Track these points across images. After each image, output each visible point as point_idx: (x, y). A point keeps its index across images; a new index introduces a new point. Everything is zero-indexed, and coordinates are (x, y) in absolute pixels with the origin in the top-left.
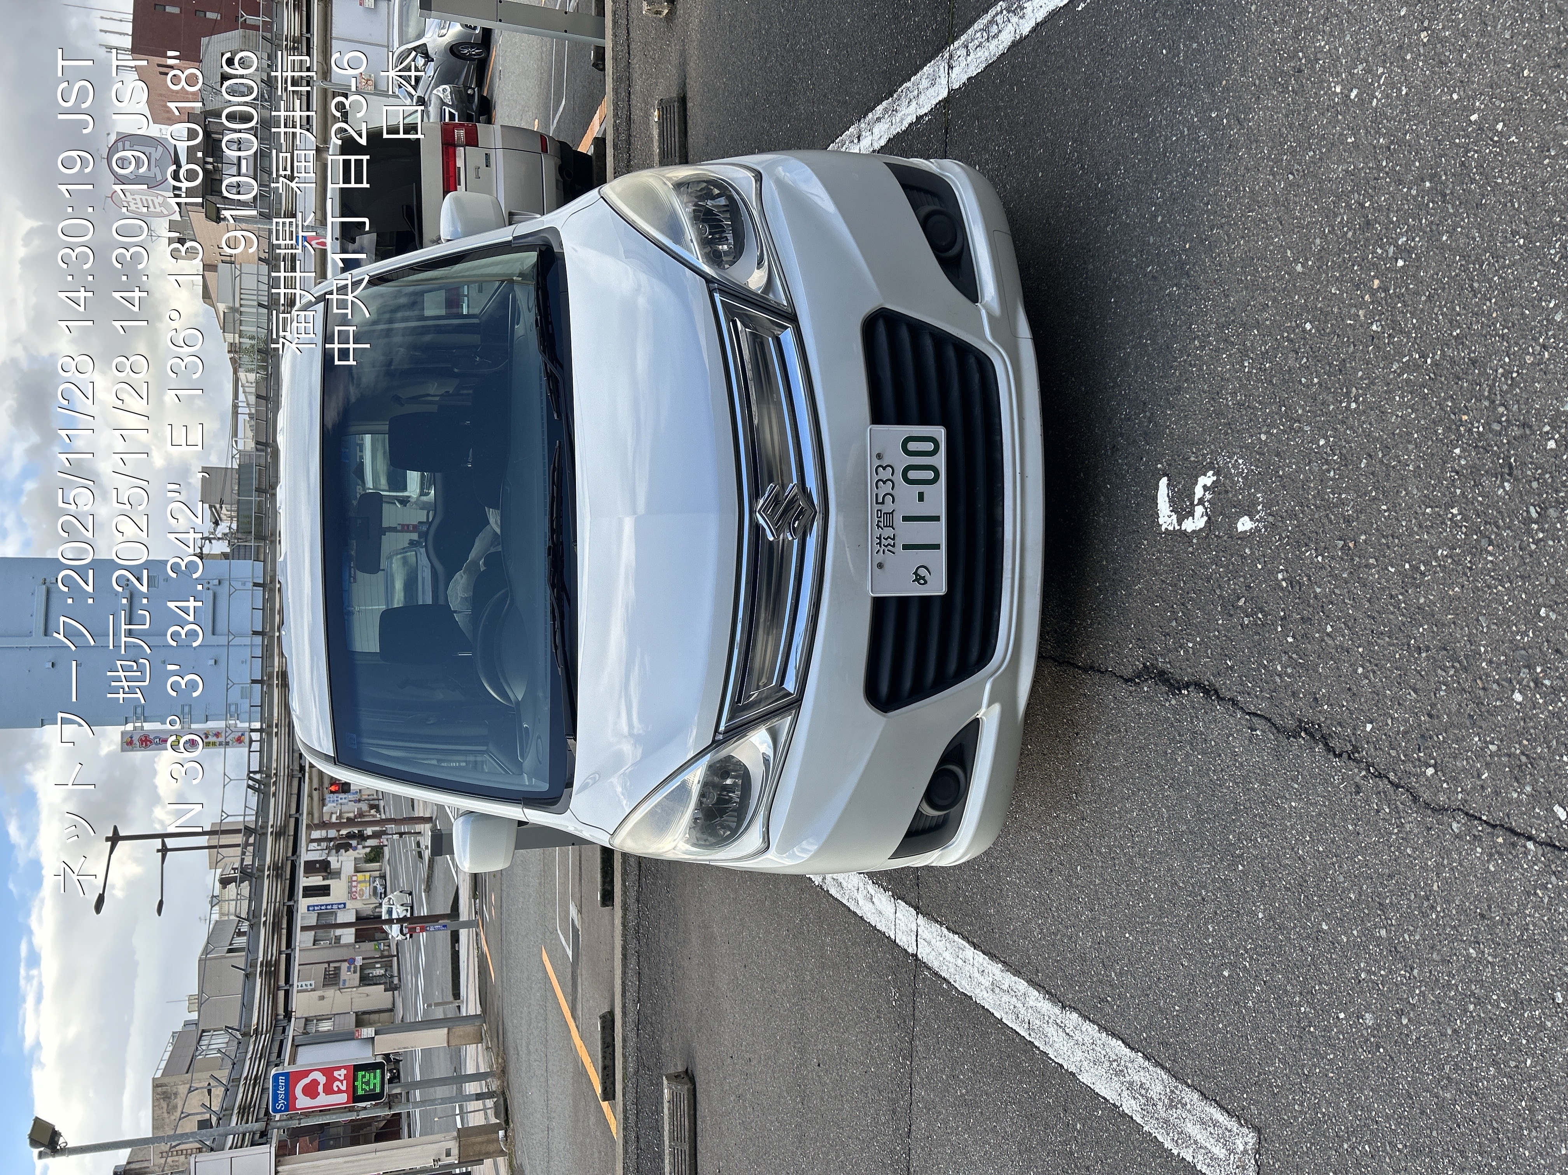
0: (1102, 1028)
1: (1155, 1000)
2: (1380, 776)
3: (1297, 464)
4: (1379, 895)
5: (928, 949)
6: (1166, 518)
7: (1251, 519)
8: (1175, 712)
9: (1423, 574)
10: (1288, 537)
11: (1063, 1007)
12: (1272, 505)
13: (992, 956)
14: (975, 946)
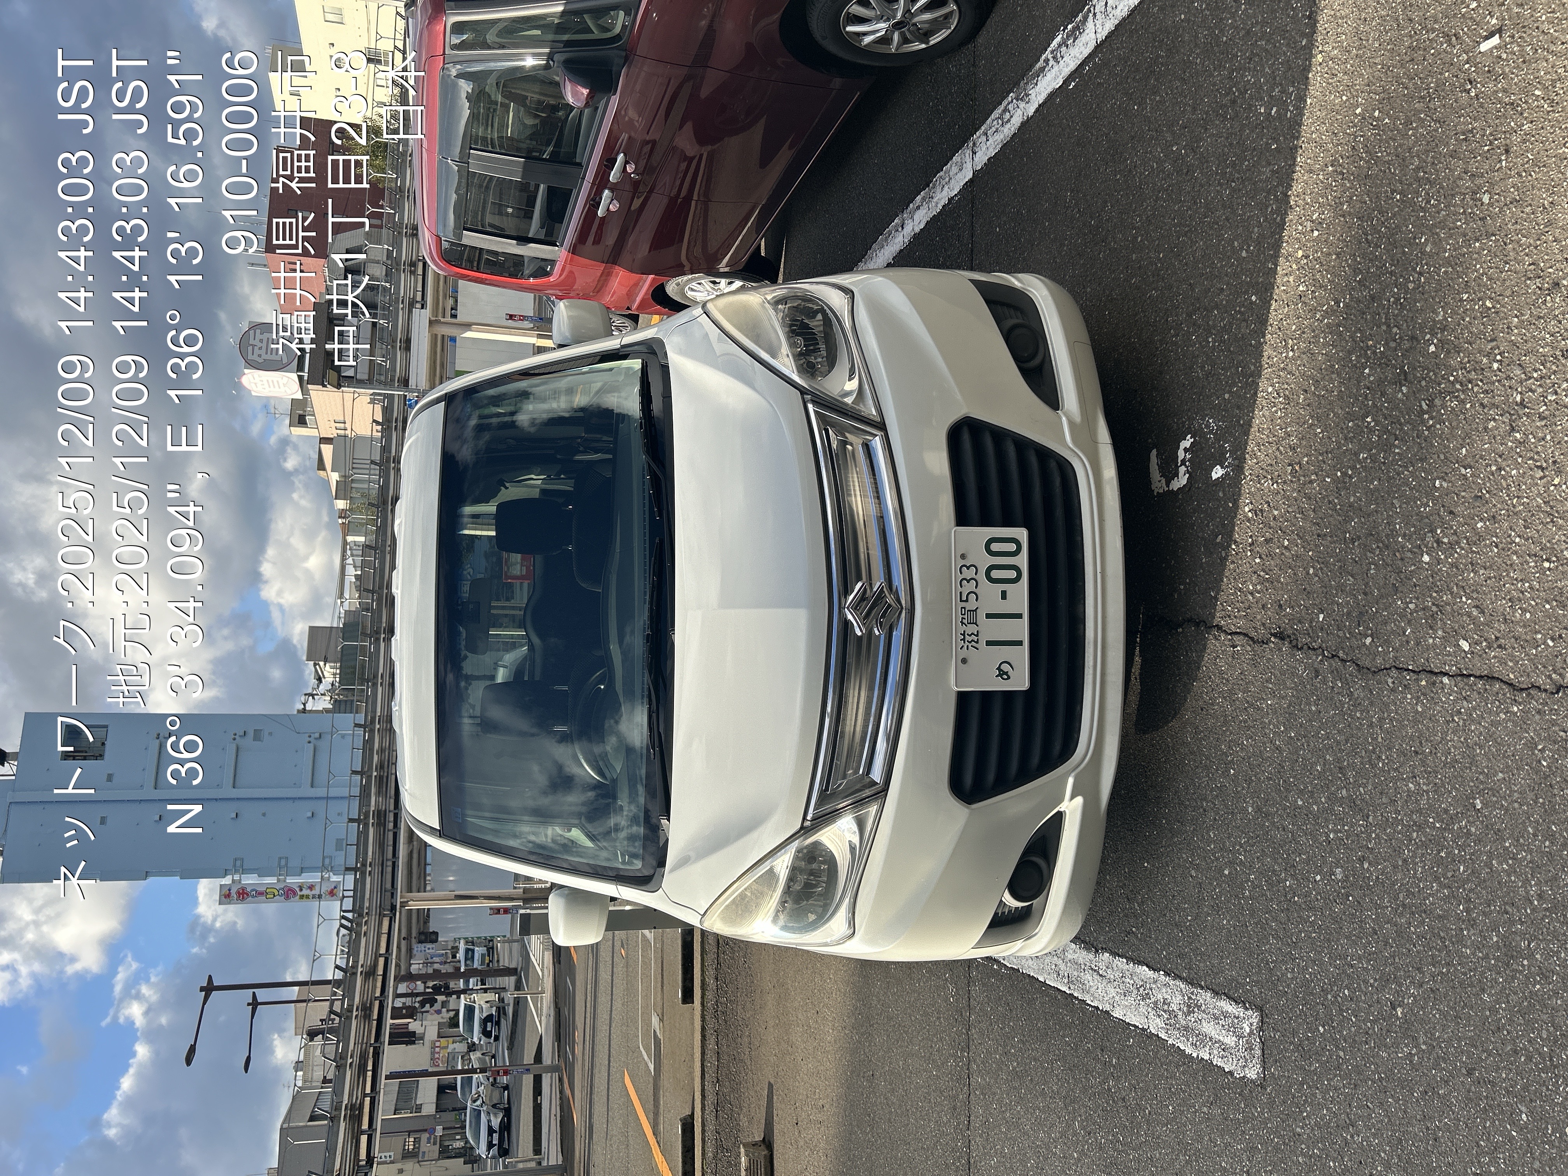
0: (1130, 959)
1: (1171, 917)
2: (1333, 656)
4: (1339, 761)
6: (1158, 483)
7: (1222, 467)
9: (1351, 477)
10: (1250, 474)
11: (1097, 951)
12: (1237, 450)
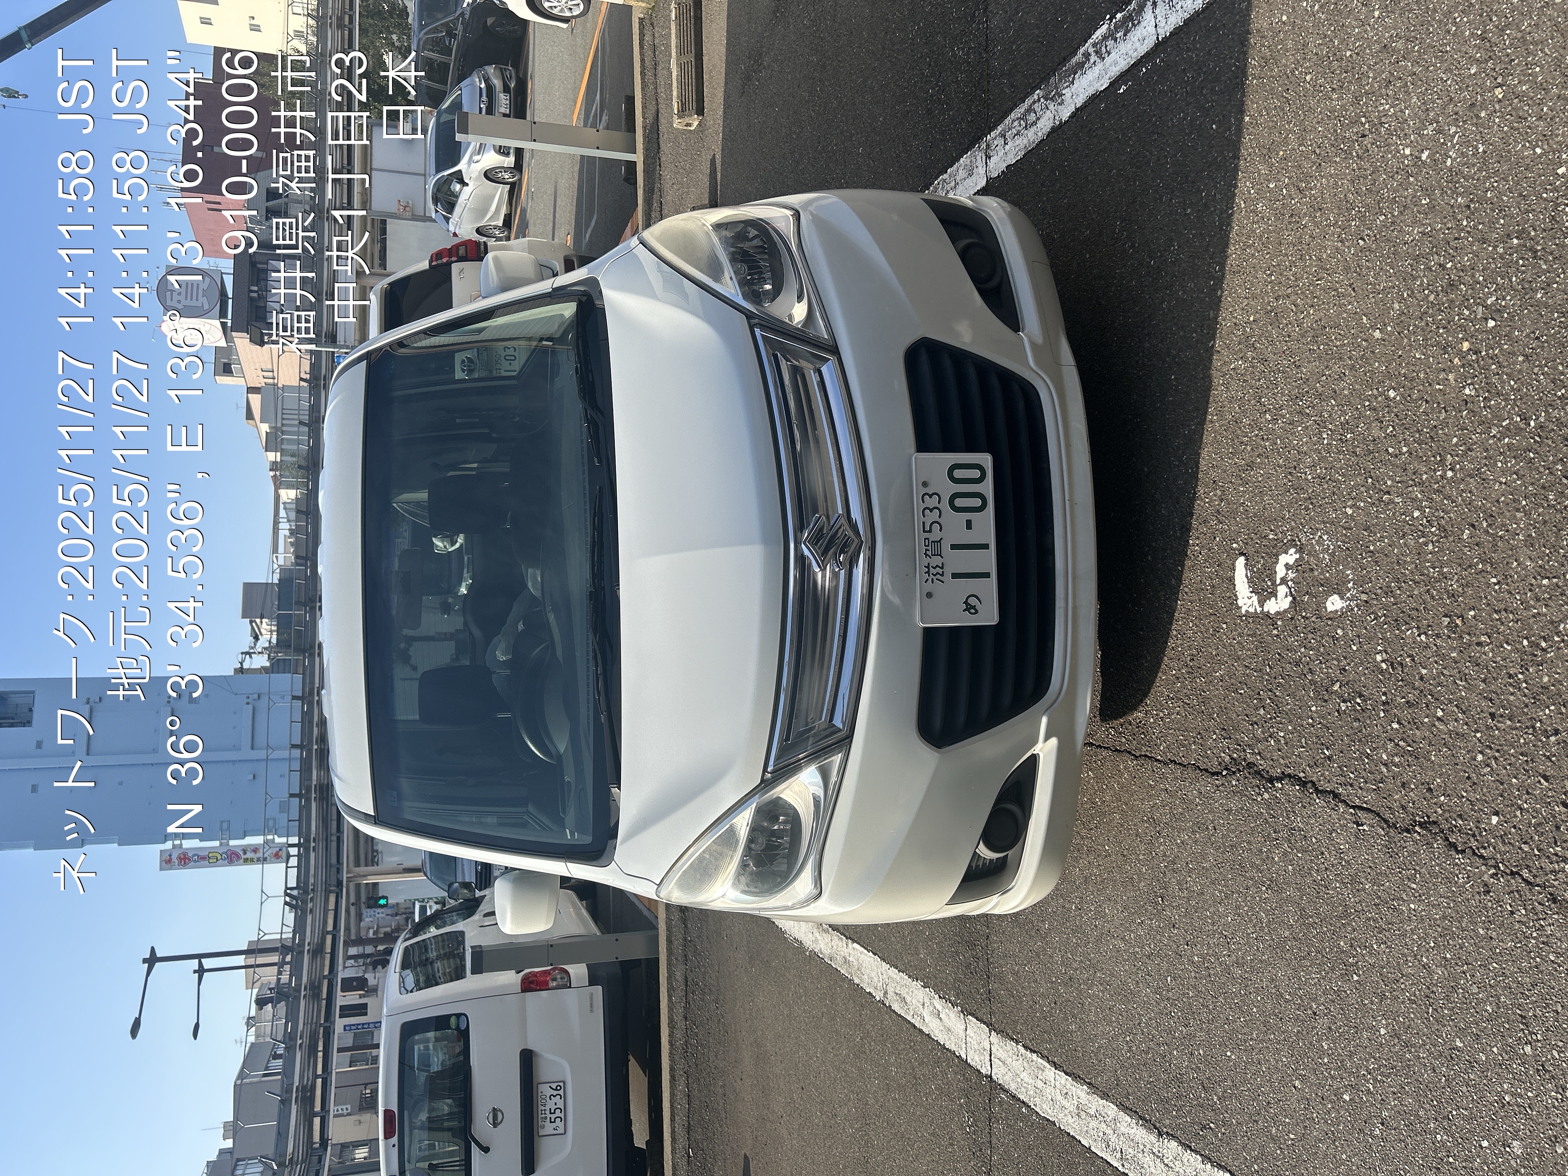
0: (1206, 1158)
1: (1266, 1127)
2: (1512, 874)
3: (1390, 537)
5: (1003, 1070)
6: (1246, 600)
7: (1342, 598)
8: (1269, 806)
9: (1545, 651)
10: (1384, 615)
11: (1160, 1135)
12: (1364, 583)
13: (1075, 1077)
14: (1056, 1066)
